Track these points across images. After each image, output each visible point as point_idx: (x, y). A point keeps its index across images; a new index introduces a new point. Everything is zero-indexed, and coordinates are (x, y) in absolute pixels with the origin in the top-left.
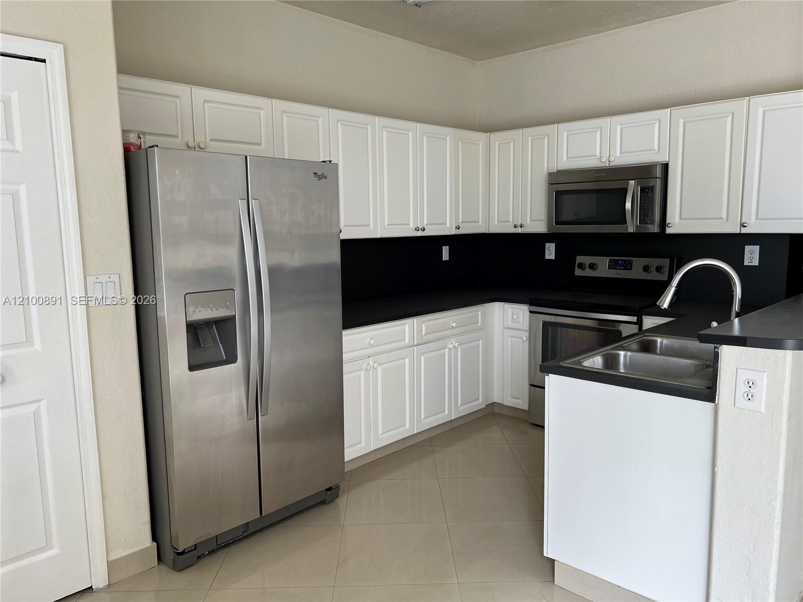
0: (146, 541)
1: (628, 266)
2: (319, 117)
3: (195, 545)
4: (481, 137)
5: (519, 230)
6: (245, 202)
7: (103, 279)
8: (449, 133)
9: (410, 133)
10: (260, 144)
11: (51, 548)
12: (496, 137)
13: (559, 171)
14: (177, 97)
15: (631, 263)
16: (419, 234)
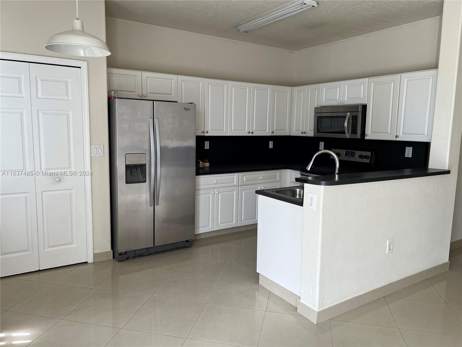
0: (108, 248)
1: (353, 155)
2: (199, 82)
3: (126, 252)
4: (288, 89)
5: (304, 135)
6: (152, 120)
7: (97, 147)
8: (269, 88)
9: (247, 88)
10: (171, 94)
11: (73, 244)
12: (296, 89)
13: (322, 107)
14: (136, 76)
15: (354, 153)
16: (250, 135)
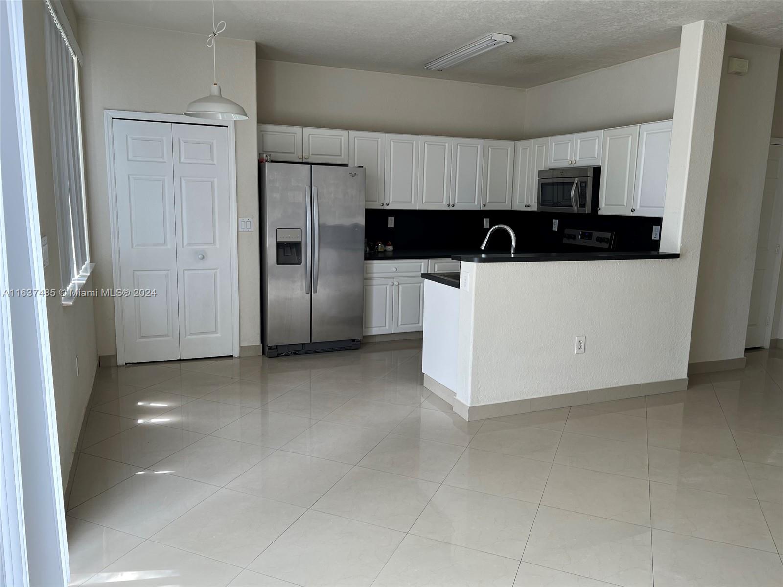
0: (257, 342)
1: (589, 237)
2: (379, 139)
3: (277, 346)
4: (509, 145)
5: (528, 209)
6: (309, 188)
7: (246, 220)
8: (479, 143)
9: (447, 145)
10: (340, 155)
11: (217, 333)
12: (520, 144)
13: (550, 169)
14: (295, 133)
15: (591, 234)
16: (451, 208)
